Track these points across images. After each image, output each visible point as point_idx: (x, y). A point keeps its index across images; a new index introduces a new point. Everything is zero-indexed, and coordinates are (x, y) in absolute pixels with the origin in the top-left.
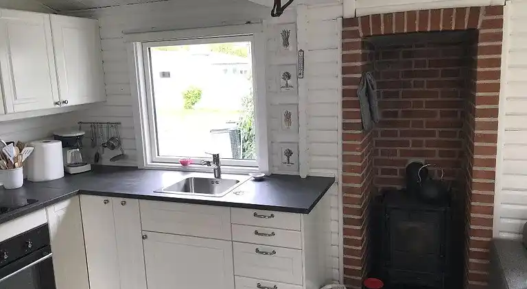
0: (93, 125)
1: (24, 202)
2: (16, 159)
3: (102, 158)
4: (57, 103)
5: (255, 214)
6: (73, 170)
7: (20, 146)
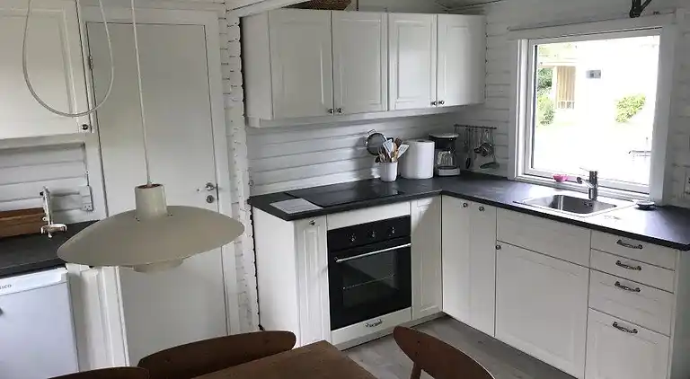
0: (469, 128)
1: (395, 192)
2: (393, 154)
3: (473, 165)
4: (433, 103)
5: (619, 242)
6: (442, 173)
7: (398, 143)
